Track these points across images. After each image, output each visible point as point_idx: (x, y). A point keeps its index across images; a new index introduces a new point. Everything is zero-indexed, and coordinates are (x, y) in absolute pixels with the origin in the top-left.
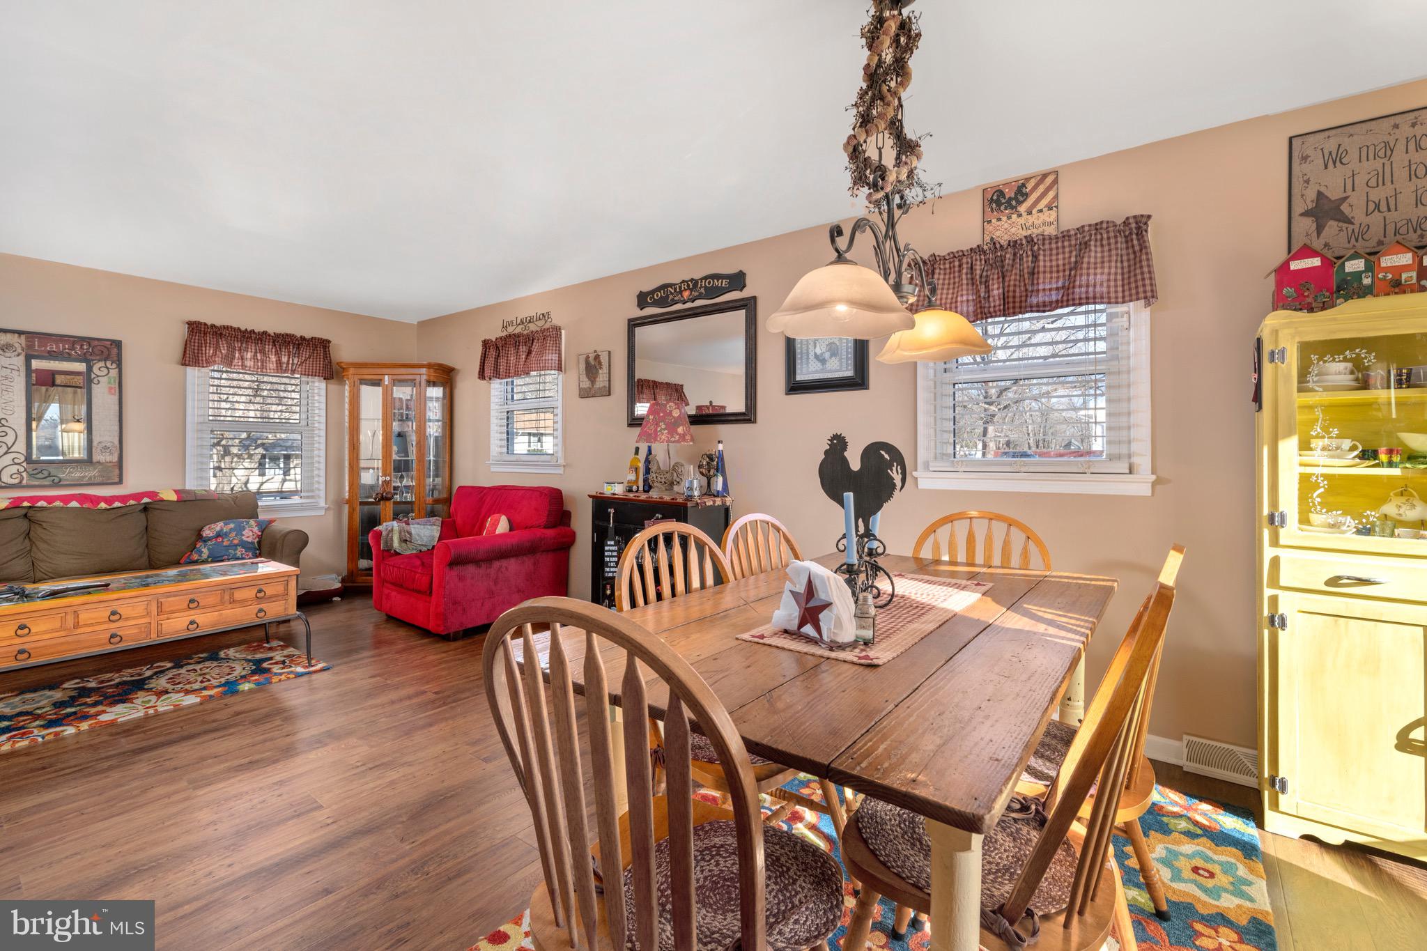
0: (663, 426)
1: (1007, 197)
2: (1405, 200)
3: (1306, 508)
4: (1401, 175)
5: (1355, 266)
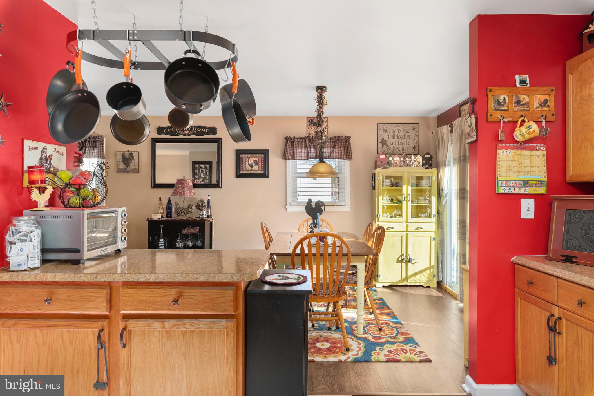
0: (187, 190)
1: (314, 122)
2: (397, 143)
3: (383, 213)
4: (396, 137)
5: (390, 159)
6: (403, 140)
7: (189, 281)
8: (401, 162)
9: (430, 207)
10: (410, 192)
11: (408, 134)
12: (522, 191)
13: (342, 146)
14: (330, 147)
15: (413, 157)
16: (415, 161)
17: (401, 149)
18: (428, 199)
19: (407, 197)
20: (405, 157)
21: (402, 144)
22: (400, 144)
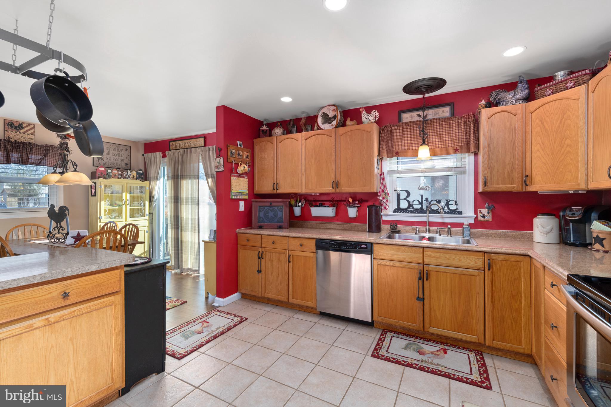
1: (15, 125)
2: (112, 159)
3: (105, 215)
4: (111, 154)
5: (109, 171)
6: (117, 158)
7: (80, 273)
8: (119, 174)
9: (145, 209)
10: (128, 198)
11: (121, 153)
12: (240, 198)
13: (55, 155)
14: (40, 154)
15: (129, 172)
16: (130, 175)
17: (115, 164)
18: (143, 203)
19: (126, 202)
20: (122, 171)
21: (116, 160)
22: (114, 160)
